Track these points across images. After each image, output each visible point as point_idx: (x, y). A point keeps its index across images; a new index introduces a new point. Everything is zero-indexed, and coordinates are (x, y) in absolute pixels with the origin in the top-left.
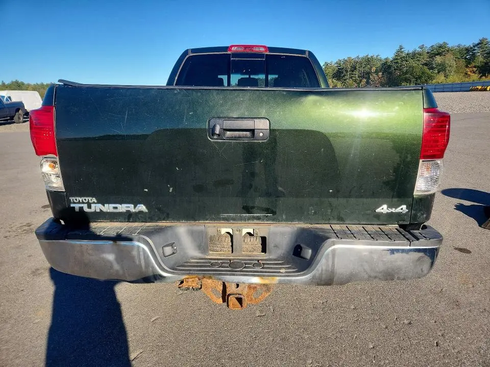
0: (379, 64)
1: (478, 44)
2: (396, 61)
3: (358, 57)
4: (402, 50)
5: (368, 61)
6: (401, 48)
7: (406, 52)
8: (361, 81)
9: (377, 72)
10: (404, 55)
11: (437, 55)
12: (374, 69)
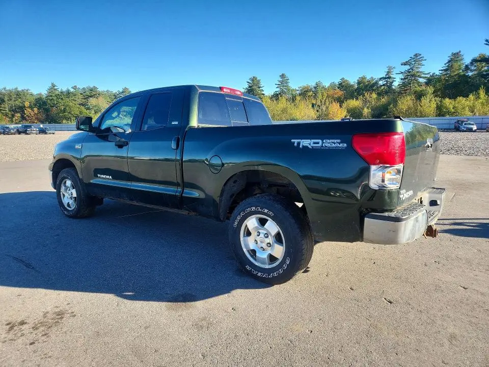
0: (32, 99)
1: (123, 92)
2: (51, 98)
3: (5, 89)
4: (56, 88)
5: (19, 94)
6: (54, 86)
7: (60, 90)
8: (13, 116)
9: (31, 107)
10: (57, 92)
11: (91, 97)
12: (27, 104)
